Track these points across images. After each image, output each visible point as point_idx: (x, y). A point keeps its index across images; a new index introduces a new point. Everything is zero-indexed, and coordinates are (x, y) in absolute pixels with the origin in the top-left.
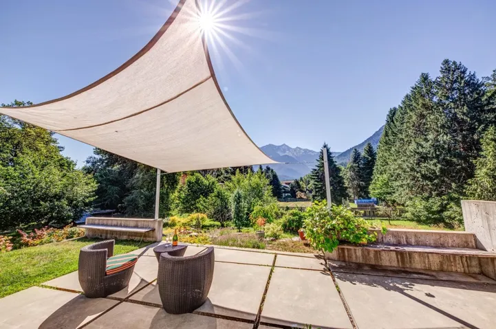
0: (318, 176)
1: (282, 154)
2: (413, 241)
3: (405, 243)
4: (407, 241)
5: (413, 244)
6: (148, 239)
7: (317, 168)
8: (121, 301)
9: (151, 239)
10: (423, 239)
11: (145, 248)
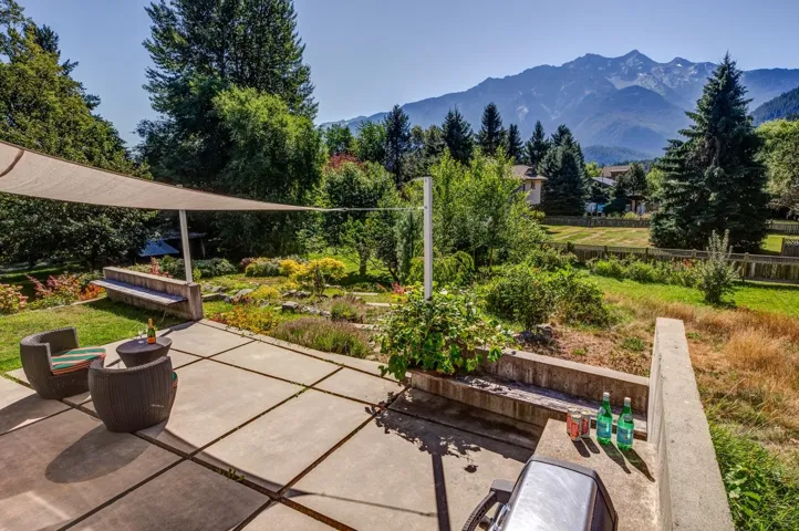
0: (681, 162)
1: (620, 85)
2: (543, 379)
3: (531, 381)
4: (534, 378)
5: (543, 385)
6: (182, 314)
7: (685, 139)
8: (73, 406)
9: (185, 315)
10: (559, 378)
11: (168, 330)
